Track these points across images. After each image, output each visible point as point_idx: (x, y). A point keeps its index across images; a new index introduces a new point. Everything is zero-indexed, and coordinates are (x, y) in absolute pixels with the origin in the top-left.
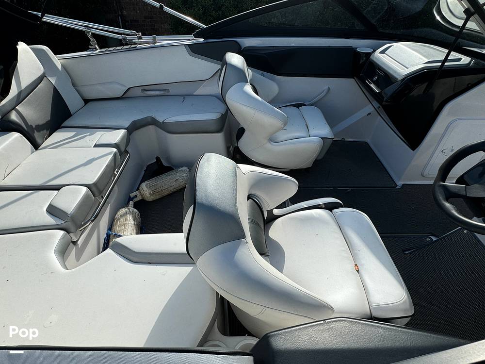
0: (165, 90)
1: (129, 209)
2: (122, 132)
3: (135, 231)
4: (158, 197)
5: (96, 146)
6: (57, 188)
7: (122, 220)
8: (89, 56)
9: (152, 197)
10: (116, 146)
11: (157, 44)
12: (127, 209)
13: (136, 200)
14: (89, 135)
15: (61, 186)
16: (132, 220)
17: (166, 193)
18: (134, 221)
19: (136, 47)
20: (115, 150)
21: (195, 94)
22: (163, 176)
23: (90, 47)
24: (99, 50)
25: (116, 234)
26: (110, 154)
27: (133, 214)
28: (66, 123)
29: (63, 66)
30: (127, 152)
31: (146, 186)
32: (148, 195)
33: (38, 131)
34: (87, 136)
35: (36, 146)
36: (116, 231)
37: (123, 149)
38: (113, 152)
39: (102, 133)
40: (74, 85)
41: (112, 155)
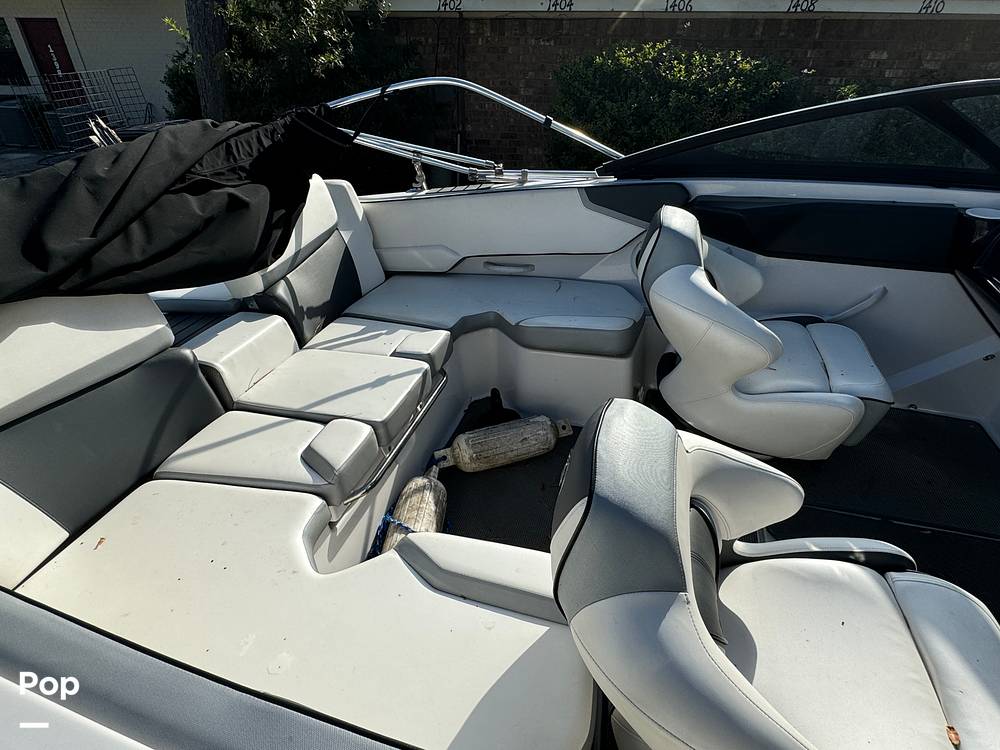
0: (527, 266)
1: (430, 481)
2: (443, 335)
3: (435, 526)
4: (484, 466)
5: (395, 354)
6: (324, 420)
7: (415, 499)
8: (409, 199)
9: (474, 465)
10: (428, 358)
11: (526, 185)
12: (426, 480)
13: (444, 464)
14: (386, 334)
15: (329, 418)
16: (432, 502)
17: (501, 461)
18: (436, 505)
19: (489, 188)
20: (426, 366)
21: (581, 278)
22: (500, 427)
23: (414, 185)
24: (427, 191)
25: (400, 524)
26: (416, 371)
27: (435, 491)
28: (352, 309)
29: (366, 214)
30: (443, 372)
31: (467, 441)
32: (467, 460)
33: (309, 318)
34: (382, 334)
35: (301, 342)
36: (402, 518)
37: (438, 368)
38: (421, 369)
39: (407, 332)
40: (376, 246)
41: (420, 375)
